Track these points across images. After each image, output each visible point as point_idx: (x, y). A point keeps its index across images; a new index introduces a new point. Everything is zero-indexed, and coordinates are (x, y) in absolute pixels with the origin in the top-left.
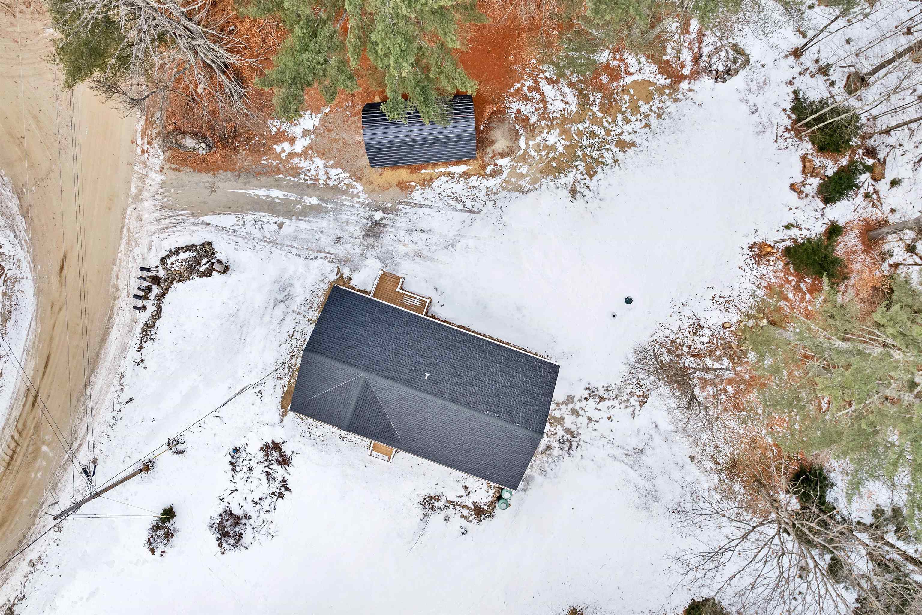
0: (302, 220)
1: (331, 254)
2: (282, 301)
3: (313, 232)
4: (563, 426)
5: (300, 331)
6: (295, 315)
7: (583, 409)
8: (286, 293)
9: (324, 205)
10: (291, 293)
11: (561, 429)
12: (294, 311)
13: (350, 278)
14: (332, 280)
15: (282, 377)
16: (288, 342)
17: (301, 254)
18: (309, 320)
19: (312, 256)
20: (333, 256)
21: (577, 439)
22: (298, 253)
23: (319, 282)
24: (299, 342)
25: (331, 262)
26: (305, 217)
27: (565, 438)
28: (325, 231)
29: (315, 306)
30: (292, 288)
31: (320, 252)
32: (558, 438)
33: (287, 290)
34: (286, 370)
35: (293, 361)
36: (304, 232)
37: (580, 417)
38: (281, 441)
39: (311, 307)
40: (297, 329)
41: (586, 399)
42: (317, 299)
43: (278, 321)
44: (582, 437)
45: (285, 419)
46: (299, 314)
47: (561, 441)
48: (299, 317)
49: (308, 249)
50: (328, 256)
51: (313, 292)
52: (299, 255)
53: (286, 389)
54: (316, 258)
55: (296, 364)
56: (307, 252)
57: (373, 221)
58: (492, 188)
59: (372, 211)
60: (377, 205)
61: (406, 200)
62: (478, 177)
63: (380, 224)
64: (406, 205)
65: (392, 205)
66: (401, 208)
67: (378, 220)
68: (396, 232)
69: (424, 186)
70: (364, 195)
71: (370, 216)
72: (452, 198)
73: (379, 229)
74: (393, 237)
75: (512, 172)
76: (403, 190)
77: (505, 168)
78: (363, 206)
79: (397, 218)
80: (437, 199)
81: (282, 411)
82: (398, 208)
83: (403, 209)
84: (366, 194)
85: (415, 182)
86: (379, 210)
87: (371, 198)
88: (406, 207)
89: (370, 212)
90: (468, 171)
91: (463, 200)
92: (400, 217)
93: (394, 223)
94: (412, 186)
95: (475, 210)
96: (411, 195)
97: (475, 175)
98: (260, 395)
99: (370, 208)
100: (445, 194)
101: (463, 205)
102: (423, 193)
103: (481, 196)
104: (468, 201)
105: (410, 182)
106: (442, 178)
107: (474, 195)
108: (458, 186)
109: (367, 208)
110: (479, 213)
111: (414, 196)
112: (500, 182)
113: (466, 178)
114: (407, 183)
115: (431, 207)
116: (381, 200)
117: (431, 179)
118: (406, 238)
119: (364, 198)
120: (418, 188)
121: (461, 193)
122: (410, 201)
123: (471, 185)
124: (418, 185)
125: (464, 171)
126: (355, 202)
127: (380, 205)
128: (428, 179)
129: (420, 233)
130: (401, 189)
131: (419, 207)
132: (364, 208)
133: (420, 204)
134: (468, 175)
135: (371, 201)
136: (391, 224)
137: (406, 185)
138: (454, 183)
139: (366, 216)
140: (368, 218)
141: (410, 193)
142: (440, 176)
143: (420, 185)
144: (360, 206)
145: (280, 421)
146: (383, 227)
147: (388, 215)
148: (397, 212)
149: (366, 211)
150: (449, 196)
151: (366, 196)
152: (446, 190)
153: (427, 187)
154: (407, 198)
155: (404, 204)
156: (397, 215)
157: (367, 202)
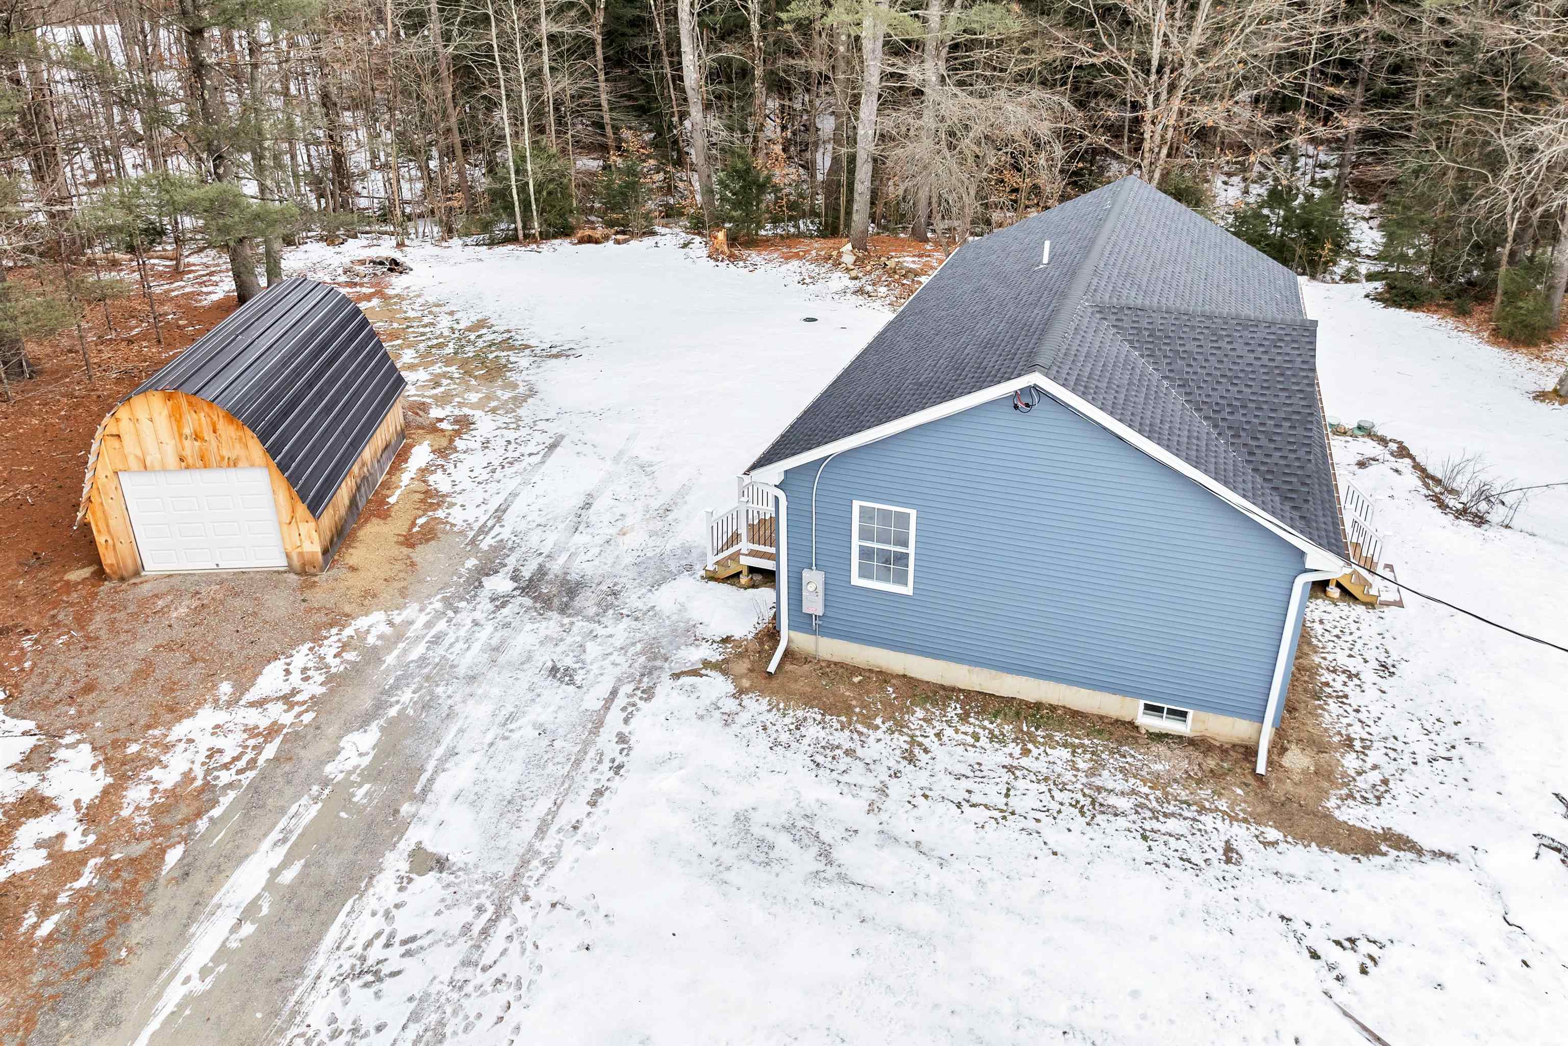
0: (431, 780)
1: (614, 693)
2: (825, 854)
3: (501, 744)
5: (965, 784)
6: (889, 804)
8: (783, 841)
9: (393, 712)
10: (783, 819)
12: (872, 808)
13: (726, 640)
14: (730, 688)
15: (1220, 846)
16: (1031, 824)
17: (591, 786)
18: (911, 759)
19: (612, 749)
20: (628, 688)
22: (586, 795)
23: (735, 728)
24: (1021, 784)
25: (649, 695)
26: (422, 770)
28: (510, 708)
29: (843, 738)
30: (757, 818)
31: (598, 724)
33: (769, 835)
34: (1172, 825)
35: (1124, 804)
36: (491, 774)
39: (849, 753)
40: (961, 795)
42: (812, 731)
43: (930, 866)
45: (1427, 842)
46: (883, 791)
48: (896, 788)
49: (577, 763)
50: (621, 700)
51: (776, 743)
52: (599, 793)
53: (1272, 834)
54: (622, 739)
55: (1133, 792)
56: (586, 766)
57: (515, 593)
58: (499, 424)
59: (476, 596)
60: (458, 585)
61: (471, 534)
62: (461, 438)
63: (531, 580)
64: (487, 533)
65: (476, 557)
66: (492, 542)
67: (516, 585)
68: (573, 550)
69: (439, 505)
70: (408, 610)
71: (492, 600)
72: (503, 467)
73: (550, 582)
74: (589, 556)
75: (473, 406)
76: (432, 539)
77: (457, 412)
78: (450, 613)
79: (523, 549)
80: (492, 487)
81: (1393, 853)
82: (490, 546)
83: (498, 538)
84: (405, 606)
85: (420, 517)
86: (480, 582)
87: (429, 596)
88: (493, 533)
89: (478, 599)
90: (436, 447)
91: (517, 454)
92: (523, 544)
93: (541, 554)
94: (427, 523)
95: (551, 441)
96: (455, 525)
97: (451, 441)
98: (1364, 947)
99: (462, 599)
100: (484, 476)
101: (530, 455)
102: (462, 506)
103: (517, 434)
104: (522, 449)
105: (414, 524)
106: (431, 479)
107: (509, 442)
108: (469, 461)
109: (463, 604)
110: (562, 437)
111: (465, 521)
112: (490, 416)
113: (455, 450)
114: (415, 530)
115: (514, 495)
116: (447, 578)
117: (426, 492)
118: (600, 531)
119: (421, 610)
120: (440, 514)
121: (495, 457)
122: (476, 526)
123: (478, 445)
124: (430, 513)
125: (433, 452)
126: (425, 631)
127: (462, 580)
128: (422, 496)
129: (591, 511)
130: (427, 541)
131: (505, 511)
132: (456, 611)
133: (496, 511)
134: (446, 449)
135: (439, 596)
136: (540, 560)
137: (418, 532)
138: (459, 464)
139: (491, 607)
140: (497, 603)
141: (448, 527)
142: (424, 481)
143: (435, 510)
144: (445, 619)
145: (1454, 864)
146: (545, 574)
147: (505, 566)
148: (504, 548)
149: (470, 607)
150: (494, 471)
151: (416, 606)
152: (473, 475)
153: (448, 499)
154: (462, 533)
155: (481, 537)
156: (512, 549)
157: (438, 605)
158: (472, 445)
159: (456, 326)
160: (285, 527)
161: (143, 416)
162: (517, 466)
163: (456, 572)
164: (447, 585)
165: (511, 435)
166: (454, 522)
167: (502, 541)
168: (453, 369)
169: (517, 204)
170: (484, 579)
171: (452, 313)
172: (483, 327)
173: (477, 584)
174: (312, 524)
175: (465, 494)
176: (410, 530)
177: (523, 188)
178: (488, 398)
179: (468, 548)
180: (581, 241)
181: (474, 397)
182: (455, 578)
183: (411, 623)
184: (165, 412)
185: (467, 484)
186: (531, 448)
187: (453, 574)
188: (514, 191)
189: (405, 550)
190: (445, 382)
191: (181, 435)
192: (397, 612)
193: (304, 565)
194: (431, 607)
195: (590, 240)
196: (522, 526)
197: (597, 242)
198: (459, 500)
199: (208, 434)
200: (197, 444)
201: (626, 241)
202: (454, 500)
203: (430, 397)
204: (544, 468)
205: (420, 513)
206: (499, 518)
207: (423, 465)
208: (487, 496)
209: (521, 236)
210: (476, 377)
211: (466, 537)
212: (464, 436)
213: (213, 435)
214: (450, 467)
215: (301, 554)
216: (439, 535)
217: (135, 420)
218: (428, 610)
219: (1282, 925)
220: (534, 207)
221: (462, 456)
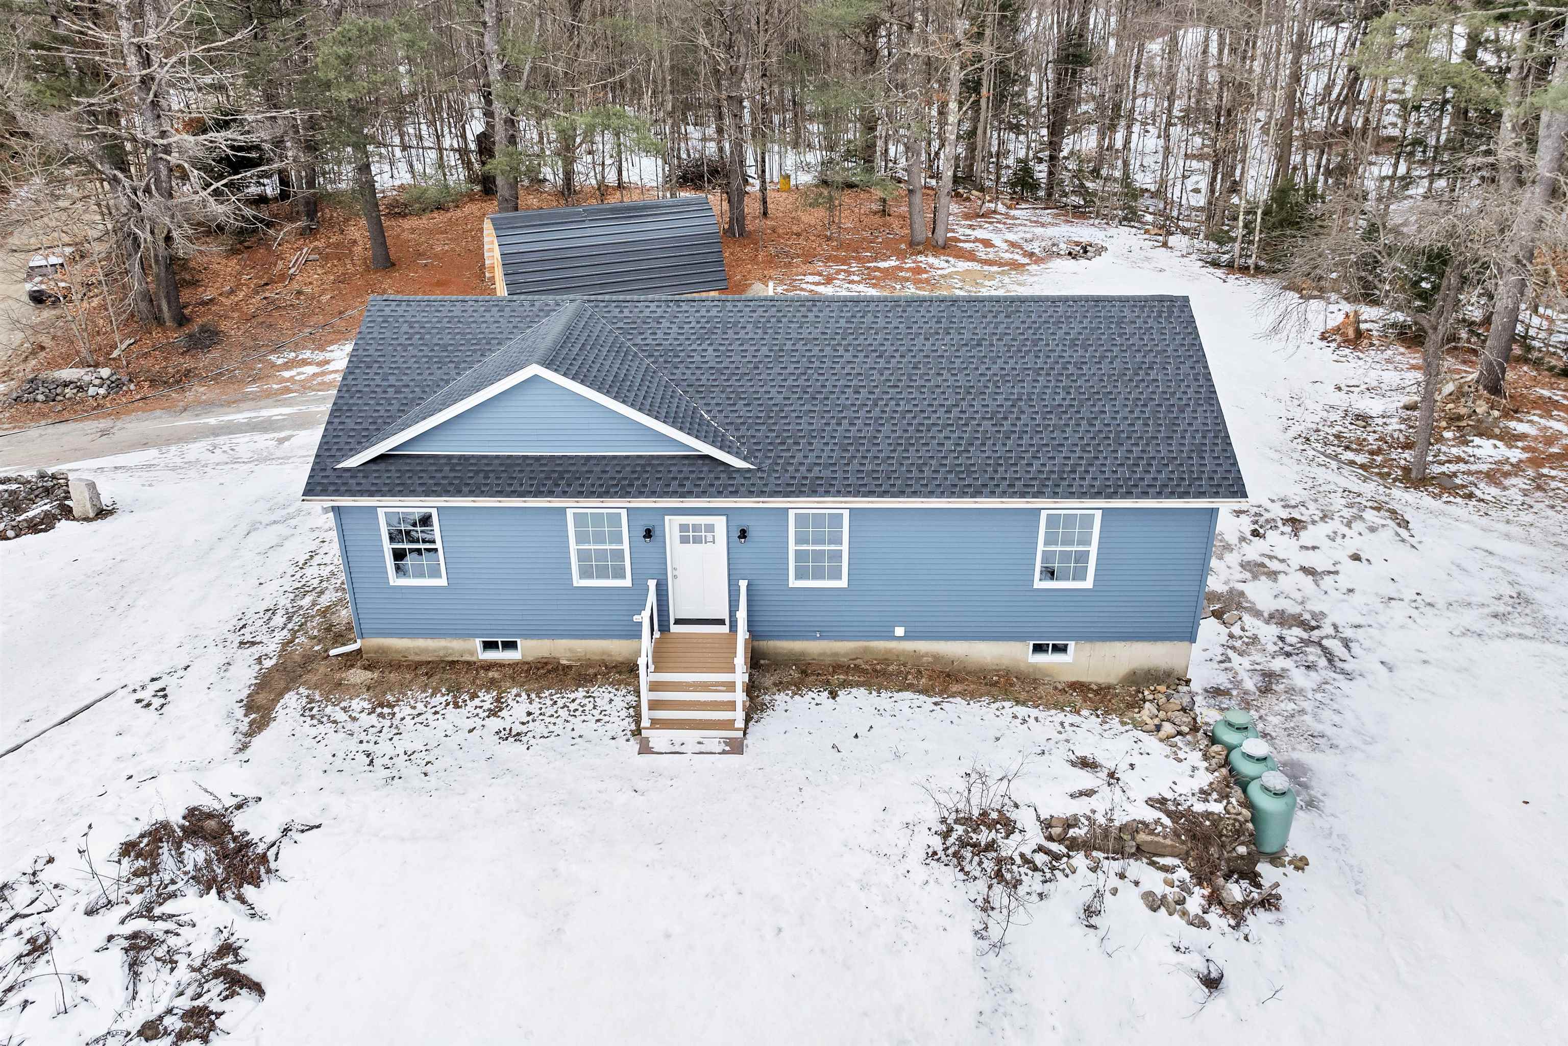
2: (275, 523)
4: (1257, 614)
6: (317, 533)
7: (1271, 558)
8: (290, 510)
11: (1259, 623)
12: (314, 529)
15: (258, 640)
16: (289, 575)
21: (1328, 630)
27: (1289, 639)
32: (1271, 648)
33: (295, 506)
34: (279, 620)
35: (305, 602)
37: (1281, 577)
38: (230, 802)
40: (322, 550)
41: (1255, 533)
43: (260, 550)
44: (1334, 617)
45: (258, 742)
47: (1288, 649)
53: (268, 664)
55: (314, 605)
81: (247, 720)
98: (157, 702)
145: (234, 750)
209: (1236, 264)
219: (183, 666)
220: (1257, 238)
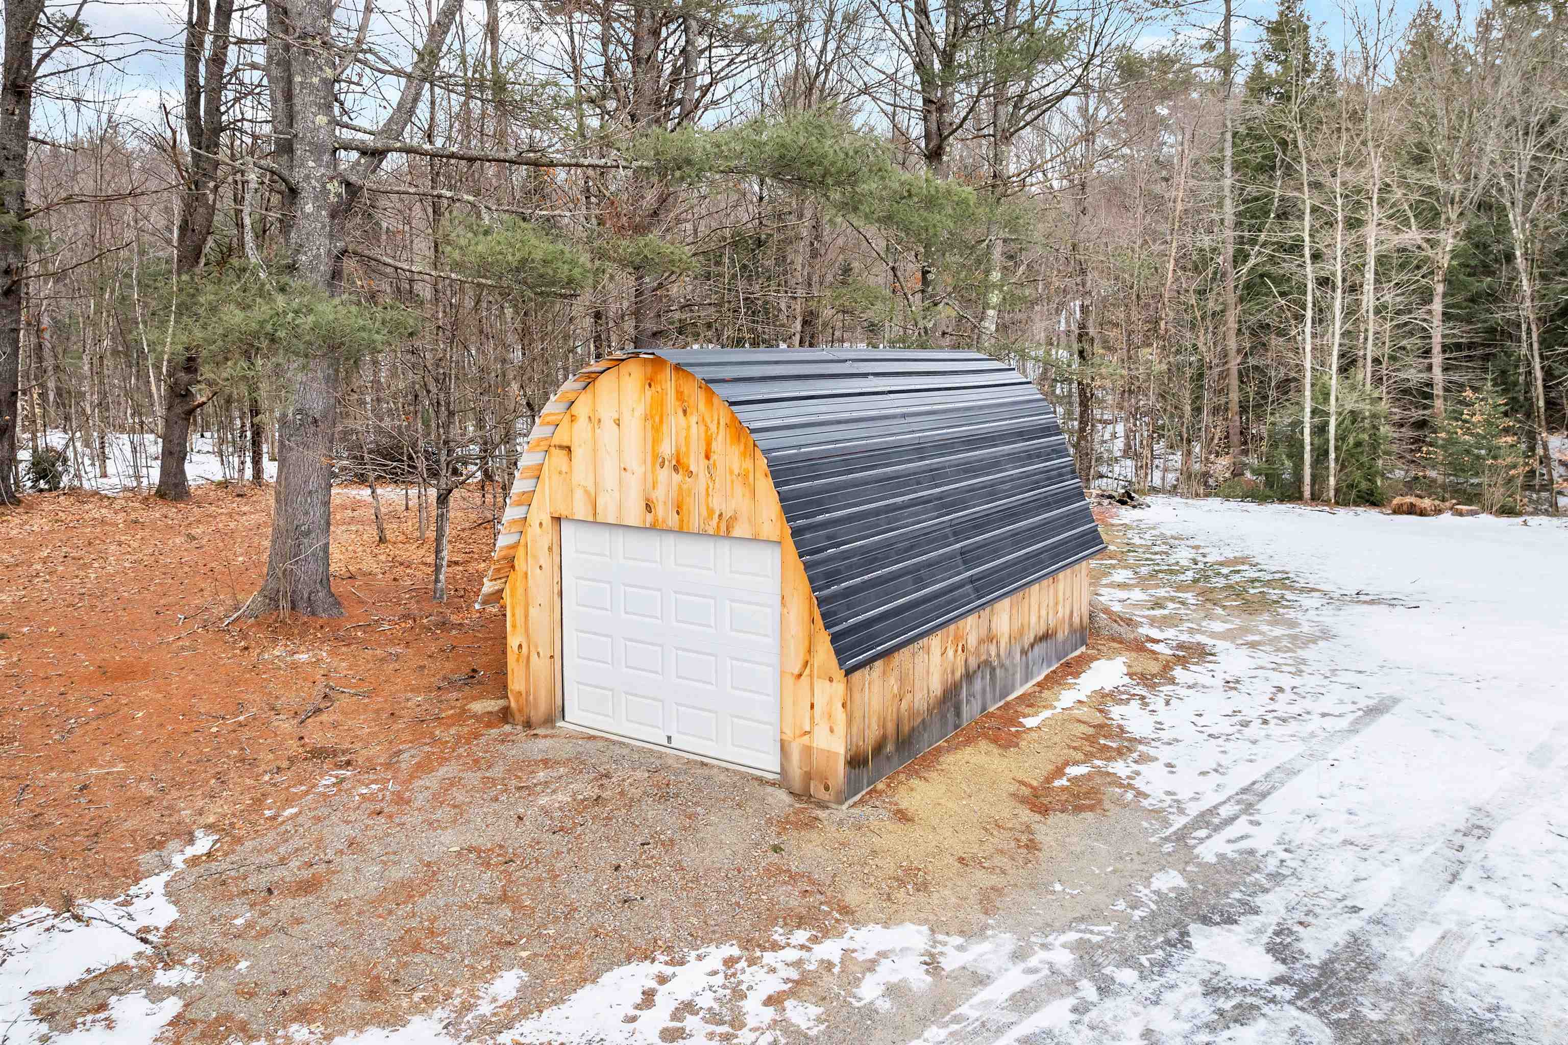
57: (1277, 990)
58: (1260, 663)
59: (1164, 964)
60: (1125, 922)
61: (1179, 822)
62: (1185, 668)
63: (1326, 968)
64: (1217, 829)
65: (1183, 872)
66: (1229, 850)
67: (1280, 969)
68: (1449, 924)
69: (1120, 752)
70: (986, 946)
71: (1212, 990)
72: (1265, 722)
73: (1385, 992)
74: (1502, 954)
75: (1213, 635)
76: (1091, 808)
77: (1185, 637)
78: (1088, 990)
79: (1307, 885)
80: (1238, 749)
82: (1222, 857)
83: (1244, 845)
84: (980, 933)
85: (1076, 763)
86: (1184, 934)
87: (1048, 928)
88: (1232, 831)
89: (1171, 976)
90: (1139, 669)
91: (1296, 709)
92: (1307, 873)
93: (1355, 910)
94: (1089, 777)
95: (1371, 703)
96: (1146, 796)
97: (1167, 667)
99: (1128, 961)
100: (1225, 726)
101: (1324, 715)
102: (1169, 765)
103: (1297, 681)
104: (1308, 704)
105: (1059, 772)
106: (1116, 711)
107: (1280, 689)
108: (1194, 701)
109: (1127, 976)
110: (1395, 701)
111: (1168, 793)
112: (1245, 651)
113: (1172, 681)
114: (1057, 783)
115: (1289, 771)
116: (1100, 898)
117: (1101, 726)
118: (1524, 897)
119: (1018, 956)
120: (1120, 768)
121: (1252, 707)
122: (1193, 809)
123: (1219, 682)
124: (1098, 763)
125: (1130, 675)
126: (1012, 1017)
127: (1137, 914)
128: (1091, 731)
129: (1492, 844)
130: (1078, 809)
131: (1264, 796)
132: (1105, 989)
133: (1244, 791)
134: (1154, 676)
135: (1072, 936)
136: (1355, 923)
137: (1063, 789)
138: (1173, 702)
139: (1204, 1009)
140: (1227, 1005)
141: (1130, 796)
142: (1101, 711)
143: (1109, 759)
144: (1071, 1001)
146: (1370, 966)
147: (1256, 911)
148: (1257, 869)
149: (1147, 989)
150: (1245, 724)
151: (1008, 941)
152: (1200, 721)
153: (1141, 748)
154: (1156, 813)
155: (1202, 833)
156: (1276, 878)
157: (1064, 958)
158: (1205, 679)
159: (1200, 558)
160: (790, 681)
161: (607, 413)
162: (1293, 726)
163: (1125, 892)
164: (1096, 915)
165: (1286, 681)
166: (1143, 788)
167: (1252, 852)
168: (1189, 595)
169: (1308, 448)
170: (1193, 928)
171: (1197, 547)
172: (1243, 563)
173: (1173, 934)
174: (839, 687)
175: (1179, 748)
176: (1049, 780)
177: (1320, 430)
178: (1245, 630)
179: (1168, 847)
180: (1397, 511)
181: (1218, 626)
182: (1121, 905)
183: (981, 980)
184: (640, 410)
185: (1187, 732)
186: (1327, 704)
187: (1118, 893)
188: (1307, 431)
189: (1026, 815)
190: (1171, 605)
191: (655, 456)
192: (958, 940)
193: (808, 777)
194: (1042, 955)
195: (1412, 510)
196: (1305, 834)
197: (1422, 513)
198: (1165, 754)
199: (696, 463)
200: (677, 478)
201: (1473, 513)
202: (1152, 752)
203: (1144, 617)
204: (1355, 739)
205: (1080, 756)
206: (1250, 805)
207: (1108, 688)
208: (1225, 760)
209: (1307, 493)
210: (1224, 607)
211: (1166, 823)
212: (1193, 668)
213: (704, 462)
214: (1157, 703)
215: (808, 751)
216: (1107, 805)
217: (595, 421)
218: (1033, 962)
220: (1332, 455)
221: (1183, 692)
